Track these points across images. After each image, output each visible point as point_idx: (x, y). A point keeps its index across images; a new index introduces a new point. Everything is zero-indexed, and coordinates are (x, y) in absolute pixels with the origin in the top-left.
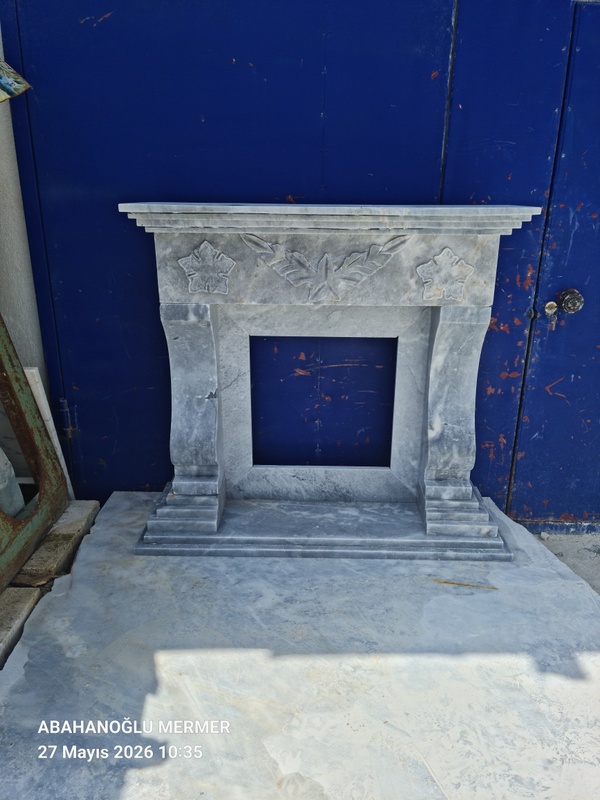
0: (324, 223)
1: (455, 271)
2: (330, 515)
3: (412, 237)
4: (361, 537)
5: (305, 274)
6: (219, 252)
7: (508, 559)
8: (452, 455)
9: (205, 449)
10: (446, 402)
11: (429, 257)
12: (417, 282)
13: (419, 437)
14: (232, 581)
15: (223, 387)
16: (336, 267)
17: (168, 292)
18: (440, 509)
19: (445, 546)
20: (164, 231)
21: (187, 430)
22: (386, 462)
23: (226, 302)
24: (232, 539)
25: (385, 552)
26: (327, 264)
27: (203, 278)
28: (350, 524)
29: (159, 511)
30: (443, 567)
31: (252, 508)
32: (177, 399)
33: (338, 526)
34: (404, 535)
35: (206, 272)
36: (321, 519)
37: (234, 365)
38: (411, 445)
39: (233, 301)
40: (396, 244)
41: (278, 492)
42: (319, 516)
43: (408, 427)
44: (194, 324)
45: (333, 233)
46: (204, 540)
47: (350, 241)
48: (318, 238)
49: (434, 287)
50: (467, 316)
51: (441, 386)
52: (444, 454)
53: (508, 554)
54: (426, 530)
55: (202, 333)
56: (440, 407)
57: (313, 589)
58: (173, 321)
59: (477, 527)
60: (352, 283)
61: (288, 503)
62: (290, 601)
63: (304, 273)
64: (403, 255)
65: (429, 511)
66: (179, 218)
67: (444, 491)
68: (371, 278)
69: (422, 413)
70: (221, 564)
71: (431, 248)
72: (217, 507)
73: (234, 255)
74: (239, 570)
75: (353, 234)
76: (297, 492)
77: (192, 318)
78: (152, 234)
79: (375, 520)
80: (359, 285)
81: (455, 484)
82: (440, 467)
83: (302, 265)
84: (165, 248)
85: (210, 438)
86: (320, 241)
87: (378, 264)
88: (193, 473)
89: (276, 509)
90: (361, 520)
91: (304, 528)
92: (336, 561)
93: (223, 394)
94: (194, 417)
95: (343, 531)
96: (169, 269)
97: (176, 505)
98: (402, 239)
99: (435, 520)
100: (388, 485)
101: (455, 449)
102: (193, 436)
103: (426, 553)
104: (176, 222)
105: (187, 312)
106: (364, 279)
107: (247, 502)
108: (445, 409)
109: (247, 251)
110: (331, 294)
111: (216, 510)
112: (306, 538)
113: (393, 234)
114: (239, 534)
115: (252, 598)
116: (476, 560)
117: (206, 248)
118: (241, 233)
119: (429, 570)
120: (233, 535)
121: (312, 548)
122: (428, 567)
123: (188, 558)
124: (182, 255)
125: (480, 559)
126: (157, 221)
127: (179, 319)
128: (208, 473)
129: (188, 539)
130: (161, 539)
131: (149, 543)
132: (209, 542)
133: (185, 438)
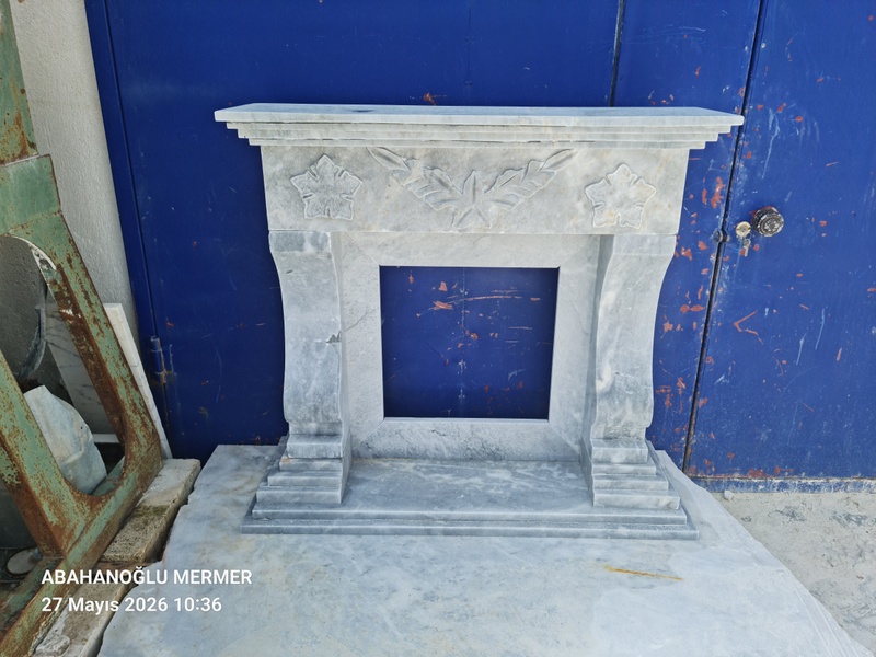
0: (472, 134)
1: (632, 192)
2: (477, 480)
3: (580, 152)
4: (515, 509)
5: (448, 196)
6: (341, 169)
7: (693, 538)
8: (624, 412)
9: (326, 404)
10: (618, 347)
11: (601, 175)
12: (585, 206)
13: (584, 385)
14: (360, 570)
15: (348, 326)
16: (486, 187)
17: (280, 216)
18: (609, 475)
19: (615, 522)
20: (272, 143)
22: (544, 415)
23: (351, 228)
24: (359, 514)
25: (543, 529)
26: (475, 184)
27: (322, 201)
28: (501, 492)
29: (270, 479)
30: (614, 548)
31: (383, 470)
32: (292, 342)
33: (488, 495)
34: (567, 506)
35: (326, 192)
36: (467, 485)
37: (361, 300)
38: (574, 394)
39: (359, 228)
40: (559, 159)
41: (414, 449)
42: (463, 481)
44: (312, 256)
45: (483, 147)
46: (326, 514)
47: (504, 155)
48: (464, 151)
49: (607, 212)
50: (646, 247)
51: (612, 328)
52: (615, 409)
53: (692, 532)
54: (593, 501)
55: (321, 265)
56: (610, 353)
57: (458, 580)
58: (285, 252)
59: (654, 498)
60: (506, 207)
61: (426, 463)
62: (429, 597)
63: (446, 194)
64: (569, 173)
65: (597, 478)
66: (291, 127)
67: (615, 453)
68: (529, 201)
69: (587, 357)
70: (346, 545)
71: (603, 163)
72: (341, 474)
73: (360, 173)
74: (368, 554)
75: (507, 148)
76: (437, 449)
77: (309, 249)
78: (259, 147)
79: (531, 486)
80: (514, 210)
81: (628, 444)
82: (610, 425)
83: (444, 184)
84: (274, 164)
85: (332, 391)
86: (467, 156)
87: (538, 184)
88: (312, 432)
89: (412, 471)
90: (514, 487)
91: (446, 497)
92: (486, 540)
93: (348, 336)
94: (312, 365)
95: (493, 501)
96: (280, 189)
97: (292, 471)
98: (568, 153)
99: (602, 489)
100: (546, 441)
101: (628, 404)
102: (311, 390)
103: (595, 530)
104: (287, 133)
105: (303, 241)
106: (521, 201)
107: (376, 462)
108: (616, 356)
109: (376, 167)
110: (480, 220)
111: (339, 478)
112: (450, 512)
113: (557, 147)
114: (368, 507)
115: (383, 593)
116: (653, 538)
117: (325, 164)
118: (370, 146)
119: (598, 553)
120: (361, 508)
121: (457, 525)
122: (596, 548)
123: (305, 537)
124: (296, 172)
125: (658, 538)
126: (263, 132)
127: (293, 250)
128: (331, 431)
129: (307, 514)
130: (273, 514)
131: (258, 518)
132: (332, 517)
133: (302, 391)
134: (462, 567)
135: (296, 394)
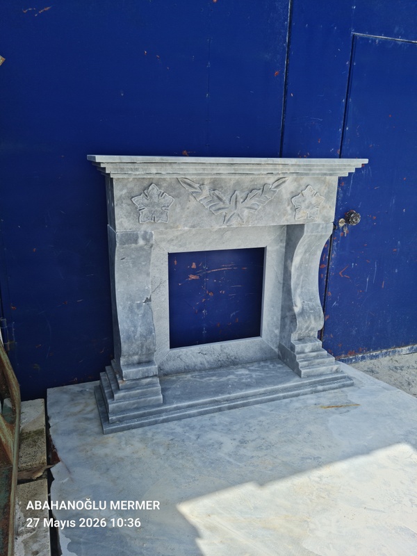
0: (241, 169)
1: (314, 200)
3: (289, 179)
4: (263, 387)
5: (223, 206)
6: (162, 192)
7: (352, 385)
8: (311, 322)
9: (148, 341)
10: (302, 287)
11: (299, 191)
12: (291, 209)
14: (193, 437)
16: (242, 200)
17: (123, 223)
18: (305, 359)
19: (315, 384)
21: (133, 329)
23: (166, 228)
24: (177, 407)
25: (281, 395)
26: (236, 198)
27: (150, 212)
28: (249, 380)
29: (115, 396)
30: (319, 397)
31: (174, 381)
32: (121, 305)
33: (243, 383)
34: (289, 381)
35: (153, 206)
37: (157, 275)
38: (275, 319)
39: (171, 228)
40: (279, 183)
41: (188, 366)
43: (273, 307)
44: (142, 247)
46: (157, 411)
47: (251, 182)
48: (230, 179)
49: (302, 211)
50: (320, 230)
51: (298, 277)
52: (306, 322)
53: (352, 382)
54: (301, 375)
55: (145, 253)
56: (299, 291)
57: (252, 429)
58: (127, 245)
59: (329, 367)
60: (252, 211)
61: (197, 373)
62: (243, 442)
63: (221, 205)
64: (283, 191)
65: (300, 362)
67: (306, 346)
68: (264, 207)
69: (281, 297)
70: (176, 427)
71: (300, 185)
72: (159, 384)
73: (173, 193)
74: (193, 428)
76: (201, 364)
80: (256, 213)
81: (311, 341)
82: (303, 331)
83: (220, 199)
84: (122, 190)
85: (151, 332)
86: (232, 182)
87: (268, 197)
88: (135, 362)
89: (192, 379)
90: (254, 376)
91: (221, 389)
92: (252, 407)
94: (136, 318)
95: (248, 386)
96: (124, 205)
97: (129, 388)
98: (284, 179)
99: (304, 367)
100: (261, 349)
101: (312, 318)
102: (138, 333)
103: (306, 390)
104: (137, 169)
105: (137, 237)
106: (260, 207)
107: (167, 378)
108: (302, 292)
109: (182, 190)
110: (239, 219)
111: (159, 387)
112: (228, 396)
113: (278, 176)
114: (181, 402)
115: (216, 446)
116: (334, 389)
117: (154, 190)
118: (179, 177)
119: (313, 401)
120: (176, 403)
121: (235, 402)
122: (311, 400)
123: (147, 428)
124: (135, 194)
125: (336, 388)
126: (122, 169)
127: (131, 243)
128: (147, 359)
129: (145, 413)
130: (123, 417)
131: (114, 423)
132: (160, 413)
133: (132, 335)
134: (249, 423)
135: (129, 338)
